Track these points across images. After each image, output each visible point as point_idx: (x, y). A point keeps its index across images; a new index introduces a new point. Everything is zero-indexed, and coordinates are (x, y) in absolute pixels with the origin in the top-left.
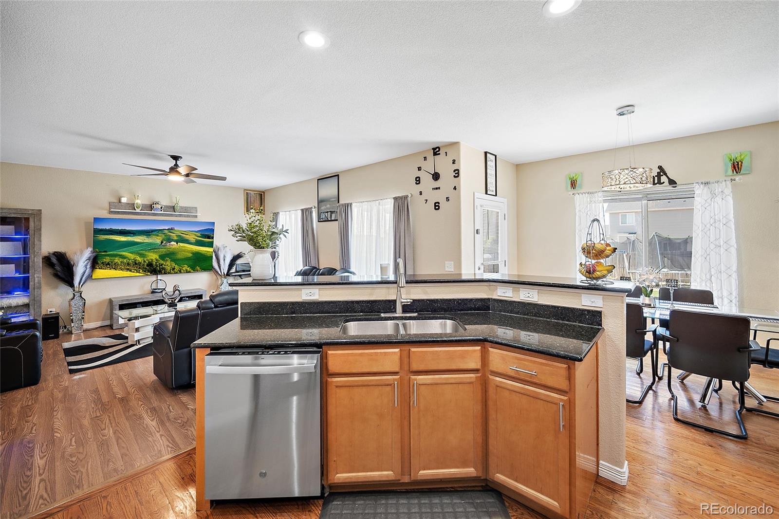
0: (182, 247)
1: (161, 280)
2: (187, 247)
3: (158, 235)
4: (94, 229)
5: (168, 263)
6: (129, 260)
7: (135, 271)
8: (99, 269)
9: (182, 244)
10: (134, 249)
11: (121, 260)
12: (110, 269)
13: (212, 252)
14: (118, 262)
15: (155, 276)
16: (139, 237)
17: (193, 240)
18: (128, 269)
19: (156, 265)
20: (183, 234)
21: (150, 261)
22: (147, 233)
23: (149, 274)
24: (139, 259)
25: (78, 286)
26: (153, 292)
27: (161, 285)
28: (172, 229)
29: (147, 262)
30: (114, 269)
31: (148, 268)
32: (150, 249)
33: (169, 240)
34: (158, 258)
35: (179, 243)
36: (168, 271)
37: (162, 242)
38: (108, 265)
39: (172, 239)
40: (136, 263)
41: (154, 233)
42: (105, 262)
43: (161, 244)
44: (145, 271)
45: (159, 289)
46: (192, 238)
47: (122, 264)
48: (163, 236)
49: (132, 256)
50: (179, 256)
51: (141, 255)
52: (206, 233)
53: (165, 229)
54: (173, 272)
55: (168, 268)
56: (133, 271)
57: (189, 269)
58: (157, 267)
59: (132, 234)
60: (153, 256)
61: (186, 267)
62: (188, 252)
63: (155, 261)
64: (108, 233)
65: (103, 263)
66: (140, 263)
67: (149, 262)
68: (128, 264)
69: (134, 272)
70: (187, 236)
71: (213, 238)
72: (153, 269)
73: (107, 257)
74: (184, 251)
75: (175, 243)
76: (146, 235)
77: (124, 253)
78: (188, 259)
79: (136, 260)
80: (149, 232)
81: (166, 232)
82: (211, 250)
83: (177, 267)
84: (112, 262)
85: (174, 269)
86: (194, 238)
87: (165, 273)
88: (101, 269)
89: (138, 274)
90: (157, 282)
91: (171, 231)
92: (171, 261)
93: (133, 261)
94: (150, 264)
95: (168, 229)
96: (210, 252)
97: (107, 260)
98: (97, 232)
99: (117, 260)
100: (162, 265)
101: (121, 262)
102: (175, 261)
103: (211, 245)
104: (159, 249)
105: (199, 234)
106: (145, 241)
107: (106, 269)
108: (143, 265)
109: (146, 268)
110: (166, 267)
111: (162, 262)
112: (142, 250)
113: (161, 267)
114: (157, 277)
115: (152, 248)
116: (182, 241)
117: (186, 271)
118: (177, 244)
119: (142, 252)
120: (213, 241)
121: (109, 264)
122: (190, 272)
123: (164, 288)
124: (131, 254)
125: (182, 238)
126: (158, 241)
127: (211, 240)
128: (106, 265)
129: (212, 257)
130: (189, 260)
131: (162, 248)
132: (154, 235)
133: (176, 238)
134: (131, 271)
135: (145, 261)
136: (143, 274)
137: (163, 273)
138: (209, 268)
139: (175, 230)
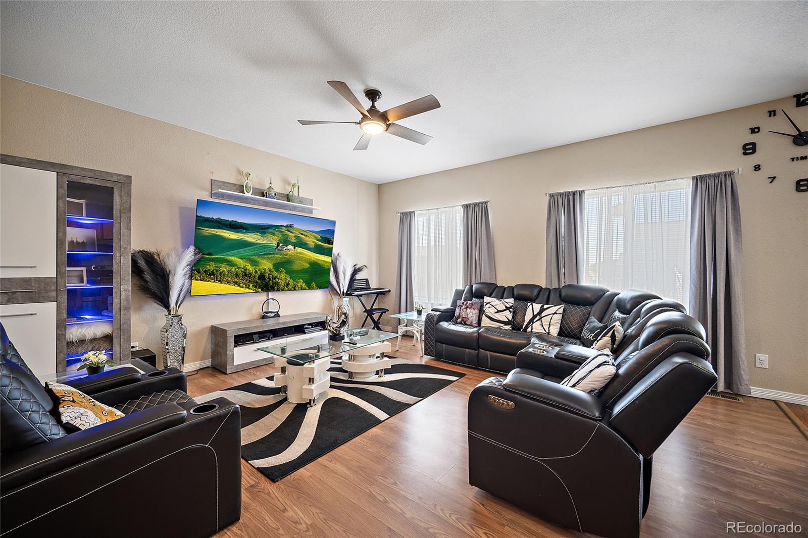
0: (300, 253)
1: (273, 299)
2: (305, 254)
3: (274, 234)
4: (197, 216)
5: (283, 276)
6: (239, 268)
7: (244, 286)
8: (201, 280)
9: (299, 250)
10: (246, 252)
11: (229, 268)
12: (214, 282)
13: (330, 263)
14: (224, 271)
15: (265, 294)
16: (253, 235)
17: (312, 245)
18: (236, 283)
19: (269, 277)
20: (302, 234)
21: (263, 271)
22: (262, 229)
23: (260, 290)
24: (250, 268)
25: (175, 307)
26: (263, 317)
27: (273, 308)
28: (291, 226)
29: (259, 273)
30: (219, 281)
31: (259, 281)
32: (264, 254)
33: (286, 242)
34: (272, 267)
35: (296, 248)
36: (282, 287)
37: (278, 245)
38: (213, 276)
39: (290, 241)
40: (246, 274)
41: (270, 230)
42: (209, 270)
43: (277, 248)
44: (256, 287)
45: (271, 312)
46: (311, 241)
47: (229, 275)
48: (280, 236)
49: (241, 263)
50: (296, 267)
51: (254, 263)
52: (327, 236)
53: (283, 226)
54: (287, 288)
55: (282, 283)
56: (242, 285)
57: (304, 285)
58: (269, 281)
59: (244, 229)
60: (266, 265)
61: (301, 283)
62: (305, 260)
63: (268, 272)
64: (215, 224)
65: (205, 271)
66: (251, 274)
67: (261, 274)
68: (236, 274)
69: (242, 287)
70: (306, 238)
71: (332, 244)
72: (265, 284)
73: (212, 263)
74: (302, 259)
75: (292, 247)
76: (260, 233)
77: (232, 258)
78: (304, 271)
79: (246, 269)
80: (263, 229)
81: (284, 229)
82: (328, 259)
83: (292, 282)
84: (217, 271)
85: (288, 284)
86: (313, 242)
87: (278, 290)
88: (203, 280)
89: (247, 290)
90: (268, 302)
91: (290, 229)
92: (286, 273)
93: (243, 270)
94: (262, 277)
95: (287, 226)
96: (327, 262)
97: (211, 267)
98: (202, 222)
99: (224, 268)
100: (275, 279)
101: (228, 271)
102: (290, 272)
103: (329, 252)
104: (274, 254)
105: (319, 237)
106: (259, 242)
107: (209, 281)
108: (254, 277)
109: (257, 282)
110: (280, 281)
111: (275, 274)
112: (254, 255)
113: (274, 281)
114: (268, 295)
115: (266, 252)
116: (301, 244)
117: (301, 288)
118: (294, 248)
119: (254, 257)
120: (332, 248)
121: (213, 274)
122: (305, 289)
123: (277, 311)
124: (241, 260)
125: (301, 240)
126: (274, 243)
127: (330, 246)
128: (210, 275)
129: (330, 269)
130: (306, 272)
131: (277, 254)
132: (269, 233)
133: (293, 240)
134: (239, 285)
135: (256, 272)
136: (253, 290)
137: (276, 290)
138: (324, 285)
139: (295, 229)
